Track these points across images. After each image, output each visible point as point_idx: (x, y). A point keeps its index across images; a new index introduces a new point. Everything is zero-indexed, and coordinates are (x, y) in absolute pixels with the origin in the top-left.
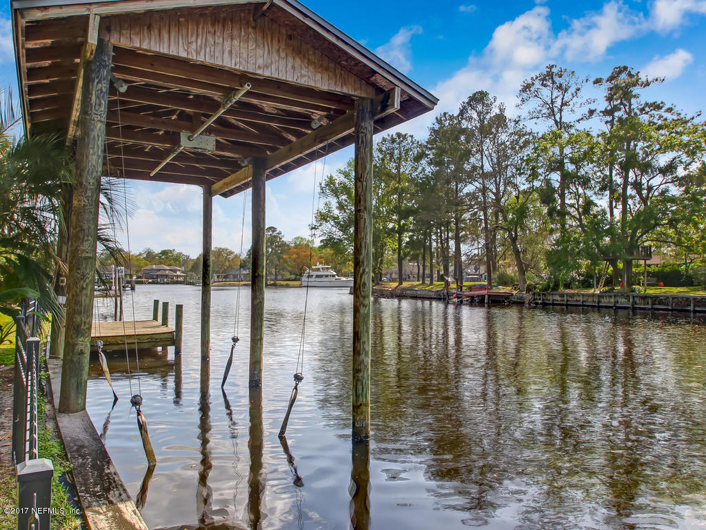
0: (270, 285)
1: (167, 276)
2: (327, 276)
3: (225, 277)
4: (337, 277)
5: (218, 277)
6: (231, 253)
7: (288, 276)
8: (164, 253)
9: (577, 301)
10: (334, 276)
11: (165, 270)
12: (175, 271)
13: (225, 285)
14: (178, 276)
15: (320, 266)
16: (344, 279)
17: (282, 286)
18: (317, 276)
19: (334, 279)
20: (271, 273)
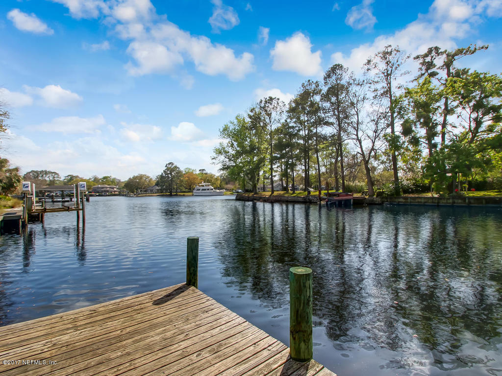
0: (174, 195)
1: (108, 191)
2: (208, 189)
3: (145, 191)
4: (214, 190)
5: (141, 191)
6: (148, 177)
7: (184, 190)
8: (105, 178)
9: (418, 202)
10: (212, 189)
11: (107, 188)
12: (113, 188)
13: (146, 196)
14: (115, 191)
15: (204, 184)
16: (218, 191)
17: (181, 196)
18: (203, 190)
19: (212, 191)
20: (174, 188)
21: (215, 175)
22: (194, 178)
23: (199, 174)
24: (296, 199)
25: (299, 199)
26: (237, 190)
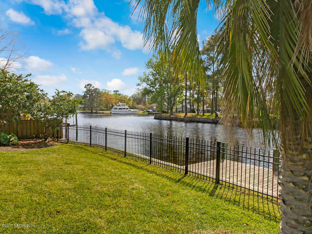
0: (94, 113)
2: (124, 109)
4: (129, 109)
7: (103, 108)
10: (127, 109)
15: (121, 104)
18: (120, 109)
19: (127, 110)
20: (94, 107)
21: (128, 96)
22: (111, 99)
23: (113, 94)
24: (206, 120)
25: (209, 120)
26: (148, 110)
